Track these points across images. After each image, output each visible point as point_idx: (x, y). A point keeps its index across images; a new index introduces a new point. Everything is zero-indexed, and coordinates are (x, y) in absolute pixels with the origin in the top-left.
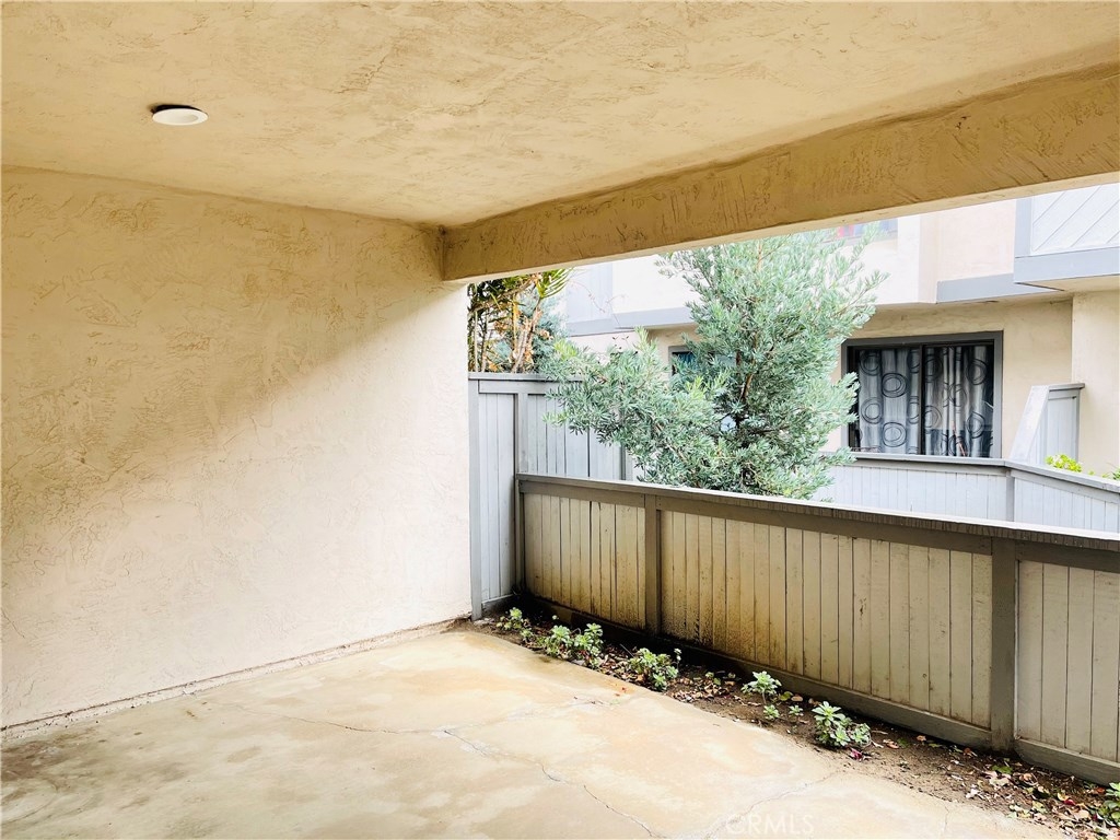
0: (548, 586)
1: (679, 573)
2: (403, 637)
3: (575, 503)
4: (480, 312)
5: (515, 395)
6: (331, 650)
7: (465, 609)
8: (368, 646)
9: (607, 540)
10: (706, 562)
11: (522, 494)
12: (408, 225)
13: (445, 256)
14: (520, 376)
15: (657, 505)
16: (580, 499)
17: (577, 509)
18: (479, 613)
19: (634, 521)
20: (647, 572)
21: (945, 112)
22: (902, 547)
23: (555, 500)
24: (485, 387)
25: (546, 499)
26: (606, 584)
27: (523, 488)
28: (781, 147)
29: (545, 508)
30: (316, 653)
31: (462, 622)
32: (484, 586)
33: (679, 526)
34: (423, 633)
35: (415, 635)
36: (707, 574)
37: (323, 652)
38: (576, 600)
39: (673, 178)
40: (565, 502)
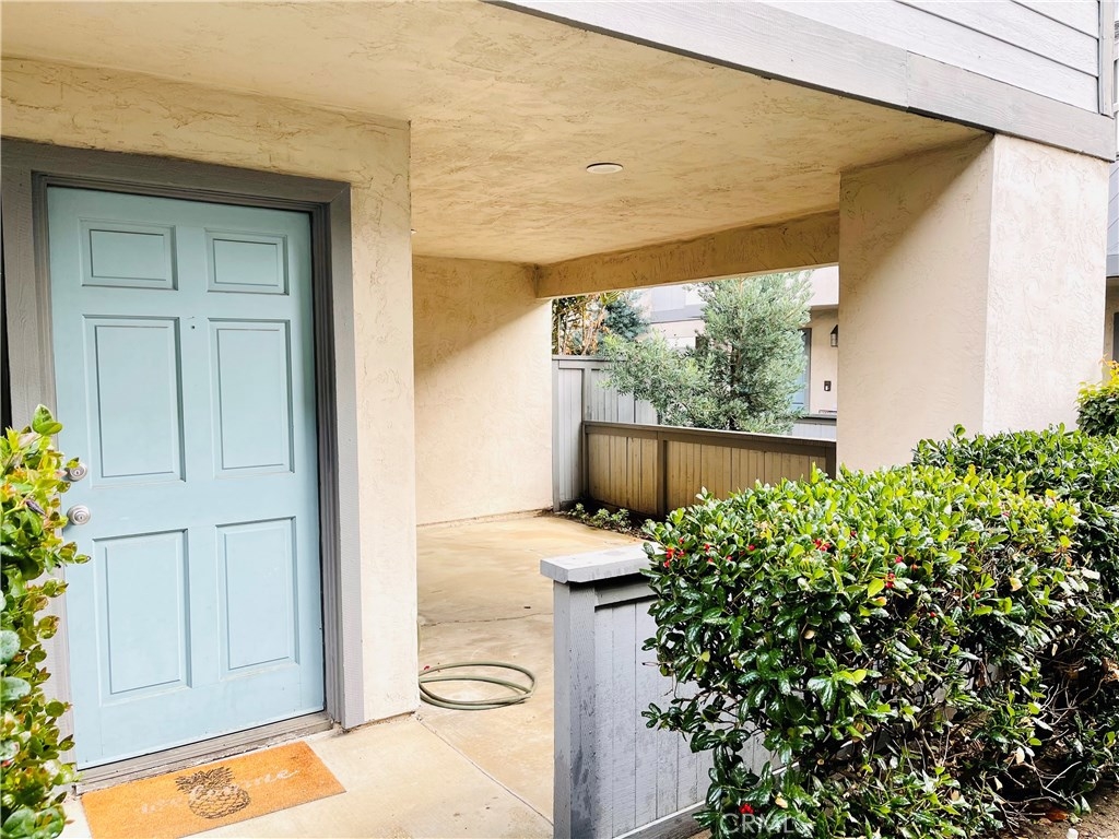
0: (602, 492)
1: (676, 478)
2: (510, 516)
3: (618, 438)
4: (562, 316)
5: (583, 370)
6: (467, 519)
7: (549, 504)
8: (489, 519)
9: (637, 461)
10: (690, 471)
11: (587, 434)
12: (515, 265)
13: (538, 282)
14: (587, 358)
15: (664, 438)
16: (621, 436)
17: (619, 443)
18: (557, 507)
19: (651, 447)
20: (658, 479)
21: (778, 225)
22: (787, 455)
23: (607, 437)
24: (563, 364)
25: (601, 436)
26: (636, 489)
27: (587, 430)
28: (711, 235)
29: (601, 442)
30: (458, 521)
31: (547, 512)
32: (562, 491)
33: (676, 449)
34: (523, 515)
35: (517, 516)
36: (691, 479)
37: (463, 520)
38: (618, 500)
39: (660, 246)
40: (613, 437)
